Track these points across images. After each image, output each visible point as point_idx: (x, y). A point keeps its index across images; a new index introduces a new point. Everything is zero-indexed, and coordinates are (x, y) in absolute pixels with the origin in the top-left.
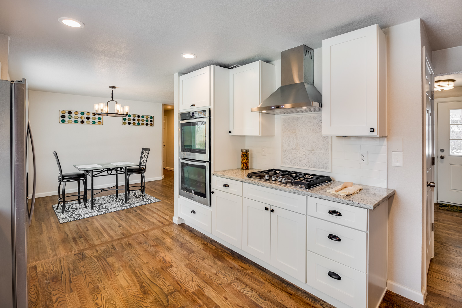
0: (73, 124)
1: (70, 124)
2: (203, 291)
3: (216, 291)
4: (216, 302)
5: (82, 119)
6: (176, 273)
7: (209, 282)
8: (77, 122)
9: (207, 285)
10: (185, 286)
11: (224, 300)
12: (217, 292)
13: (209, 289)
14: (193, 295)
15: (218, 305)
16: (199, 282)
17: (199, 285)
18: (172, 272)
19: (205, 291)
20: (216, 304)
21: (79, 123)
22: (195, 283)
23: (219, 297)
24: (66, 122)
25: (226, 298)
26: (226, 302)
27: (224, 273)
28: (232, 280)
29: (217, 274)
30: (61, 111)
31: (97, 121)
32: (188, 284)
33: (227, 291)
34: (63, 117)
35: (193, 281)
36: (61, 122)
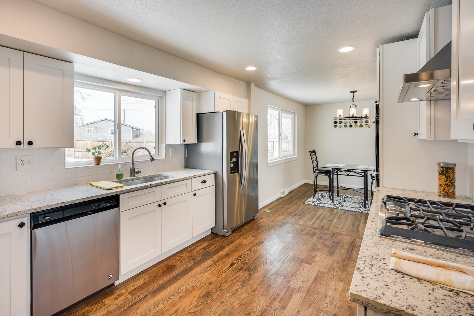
0: (343, 129)
1: (340, 128)
2: (297, 292)
3: (303, 301)
4: (289, 305)
5: (350, 123)
6: (304, 270)
7: (310, 293)
8: (347, 127)
9: (305, 293)
10: (293, 279)
11: (295, 311)
12: (302, 303)
13: (302, 296)
14: (287, 287)
15: (286, 307)
16: (305, 286)
17: (301, 288)
18: (303, 267)
19: (297, 294)
20: (287, 305)
21: (348, 127)
22: (302, 284)
23: (297, 306)
24: (338, 127)
25: (298, 312)
26: (294, 313)
27: (334, 302)
28: (328, 311)
29: (327, 297)
30: (334, 118)
31: (364, 124)
32: (297, 280)
33: (309, 311)
34: (336, 122)
35: (303, 282)
36: (334, 127)
